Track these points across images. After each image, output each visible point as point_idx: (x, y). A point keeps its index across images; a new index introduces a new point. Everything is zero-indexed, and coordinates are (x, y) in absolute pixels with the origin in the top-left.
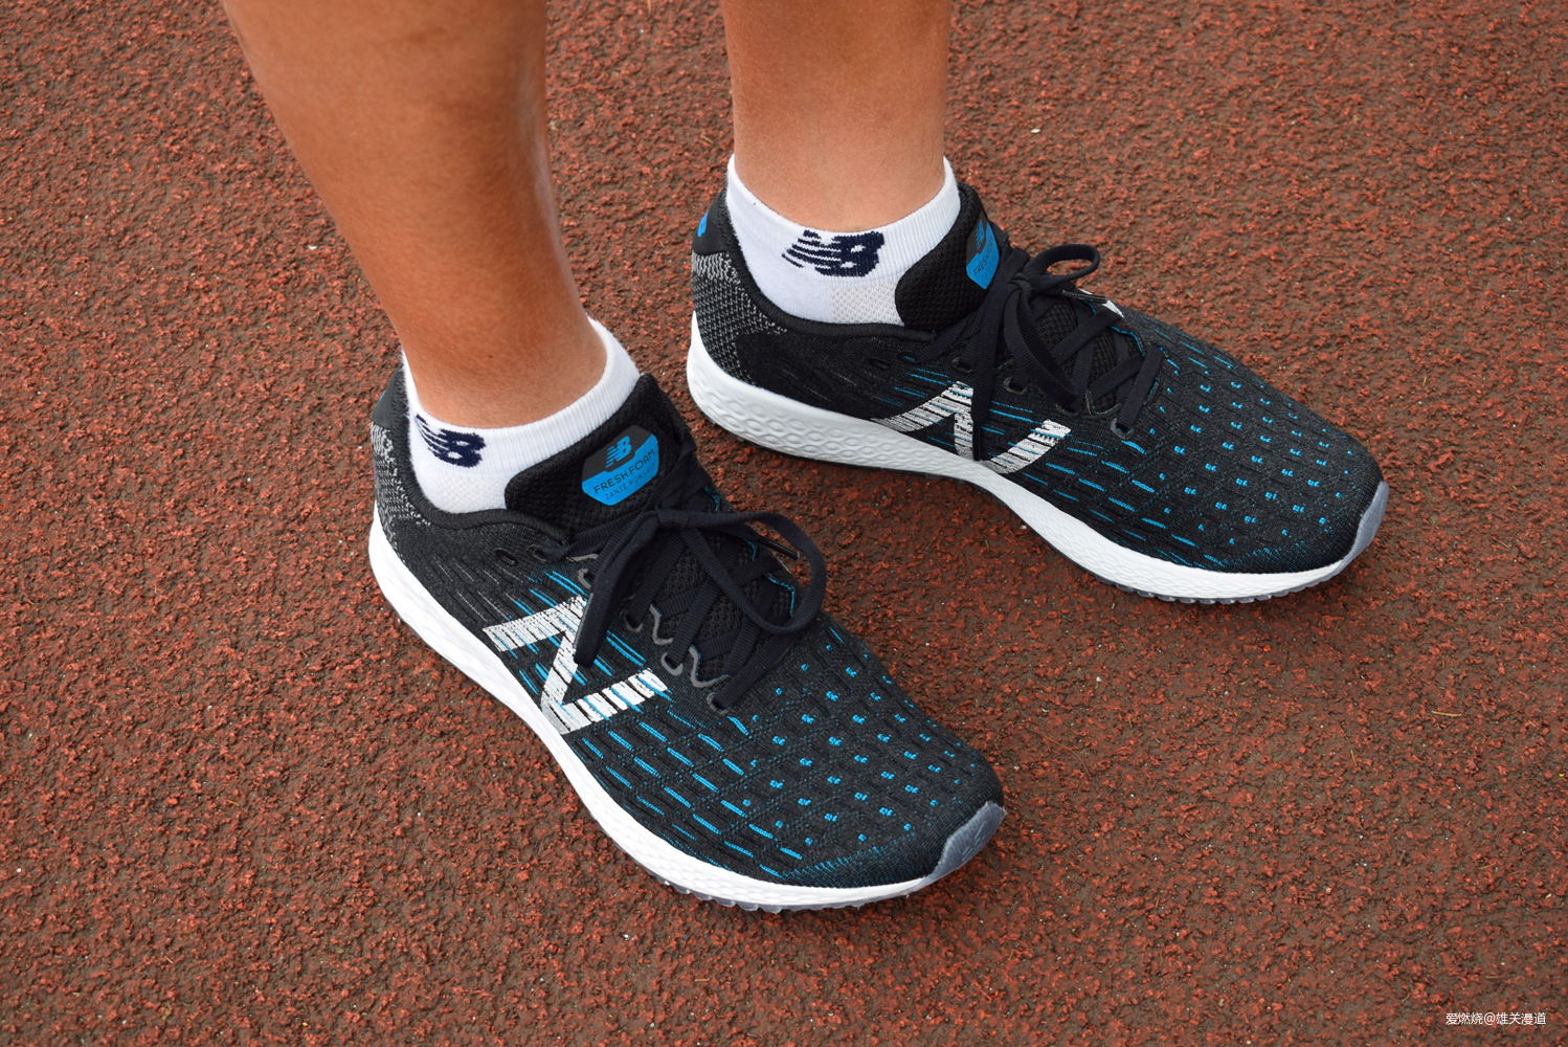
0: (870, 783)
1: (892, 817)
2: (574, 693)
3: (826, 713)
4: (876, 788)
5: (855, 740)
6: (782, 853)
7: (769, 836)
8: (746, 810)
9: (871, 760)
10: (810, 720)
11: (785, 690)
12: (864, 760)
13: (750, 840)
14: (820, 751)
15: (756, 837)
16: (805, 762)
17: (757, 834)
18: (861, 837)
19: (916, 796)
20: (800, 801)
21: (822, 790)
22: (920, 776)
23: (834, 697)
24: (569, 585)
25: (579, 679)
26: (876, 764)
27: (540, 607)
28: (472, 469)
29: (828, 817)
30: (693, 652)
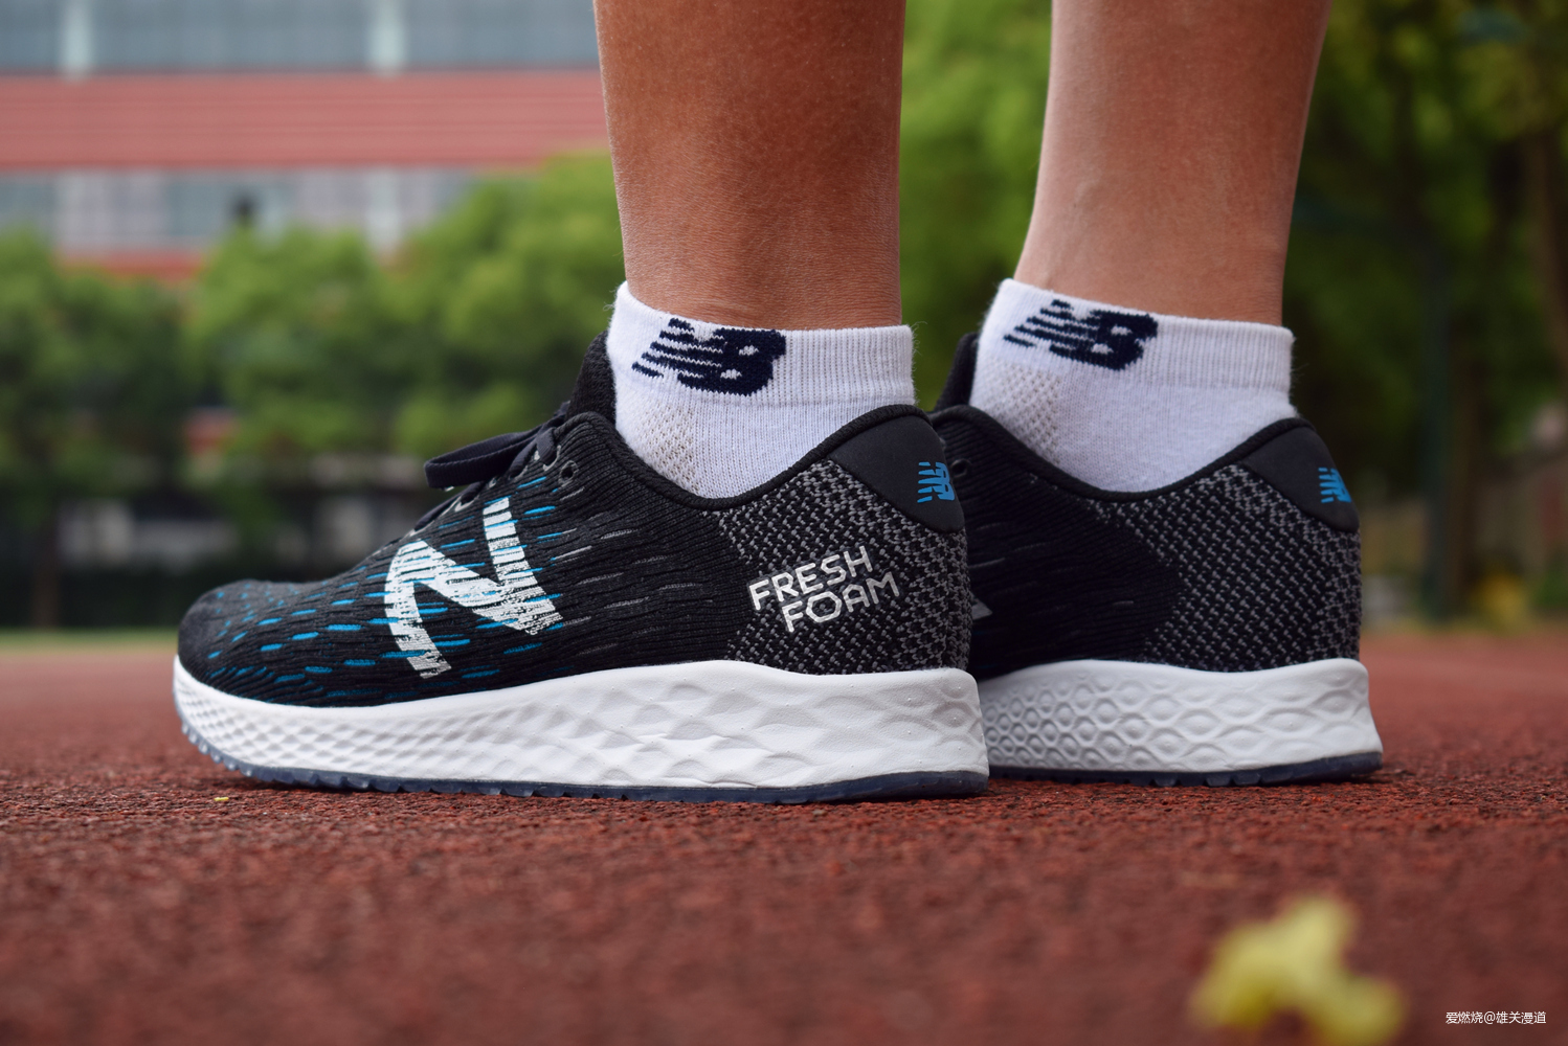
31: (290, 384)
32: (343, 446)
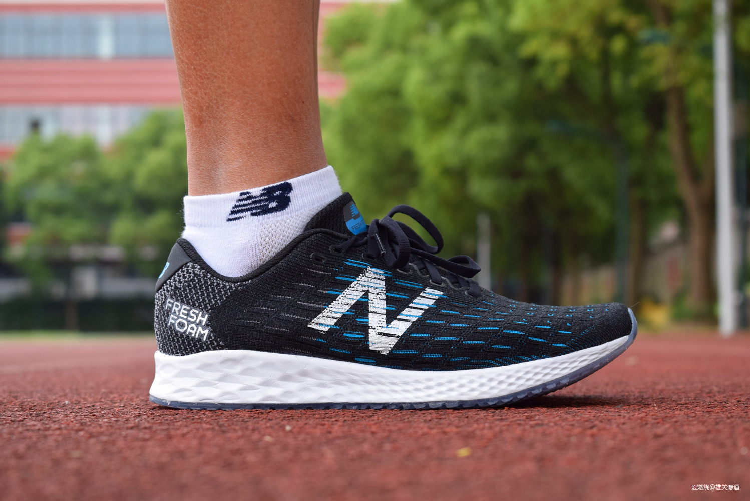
2: (391, 316)
24: (359, 263)
25: (389, 308)
27: (347, 284)
28: (287, 210)
31: (58, 211)
32: (84, 241)
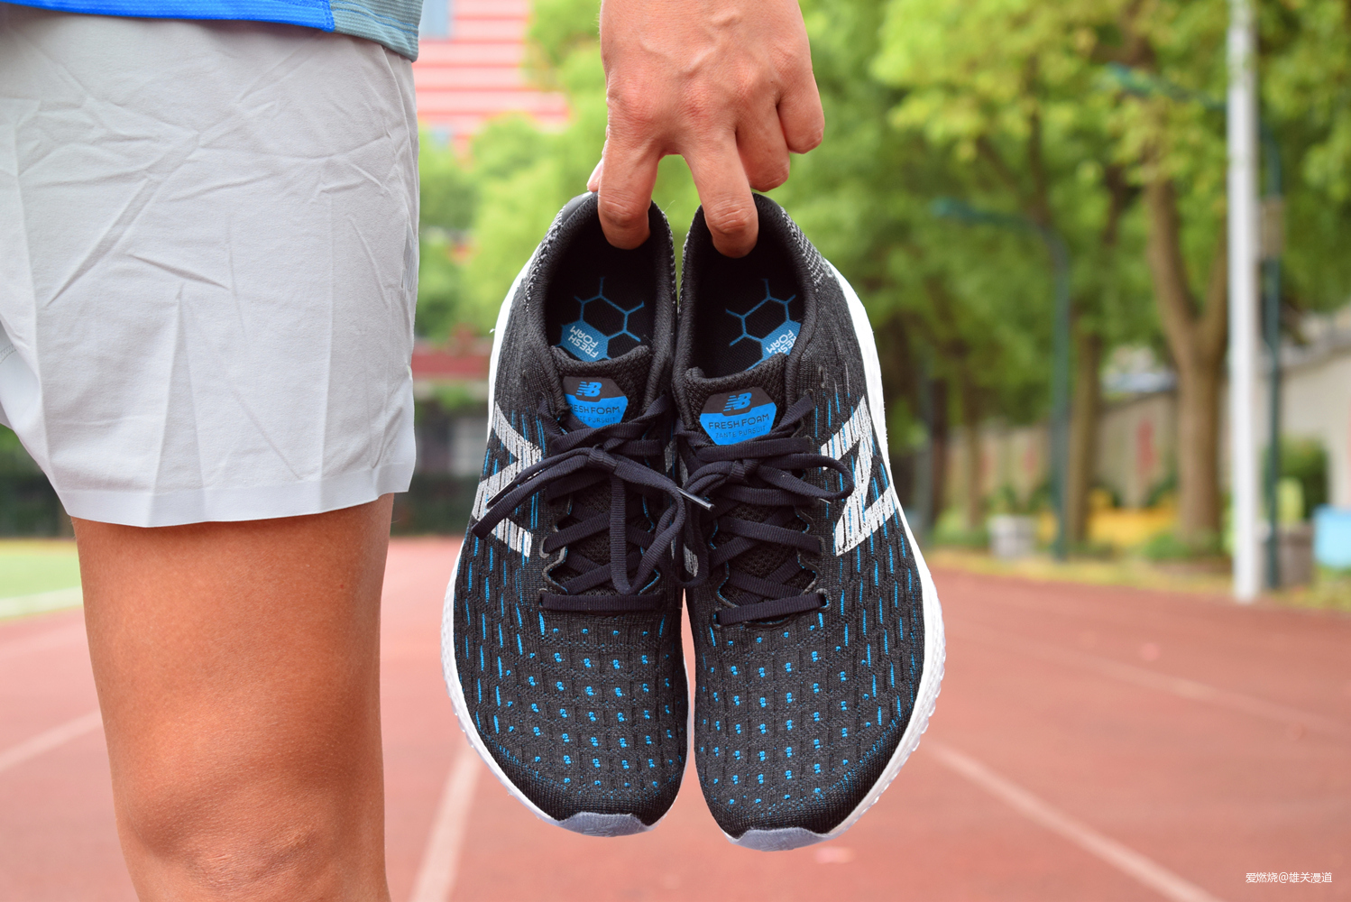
0: (579, 736)
1: (566, 765)
3: (602, 671)
4: (579, 742)
5: (602, 702)
6: (493, 719)
7: (499, 704)
8: (504, 676)
9: (596, 724)
10: (588, 665)
11: (590, 634)
12: (593, 719)
13: (489, 694)
14: (574, 687)
15: (492, 695)
16: (560, 686)
17: (495, 695)
18: (537, 758)
19: (594, 769)
20: (534, 705)
21: (550, 711)
22: (610, 761)
23: (617, 666)
26: (595, 729)
27: (520, 430)
29: (536, 729)
30: (563, 552)
